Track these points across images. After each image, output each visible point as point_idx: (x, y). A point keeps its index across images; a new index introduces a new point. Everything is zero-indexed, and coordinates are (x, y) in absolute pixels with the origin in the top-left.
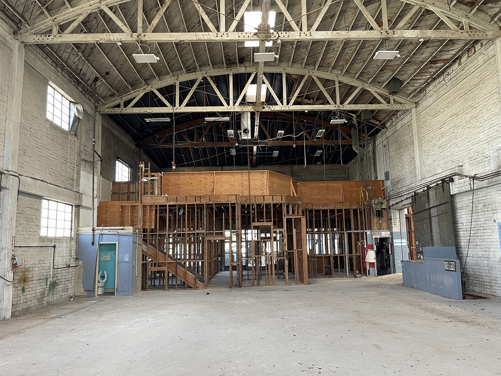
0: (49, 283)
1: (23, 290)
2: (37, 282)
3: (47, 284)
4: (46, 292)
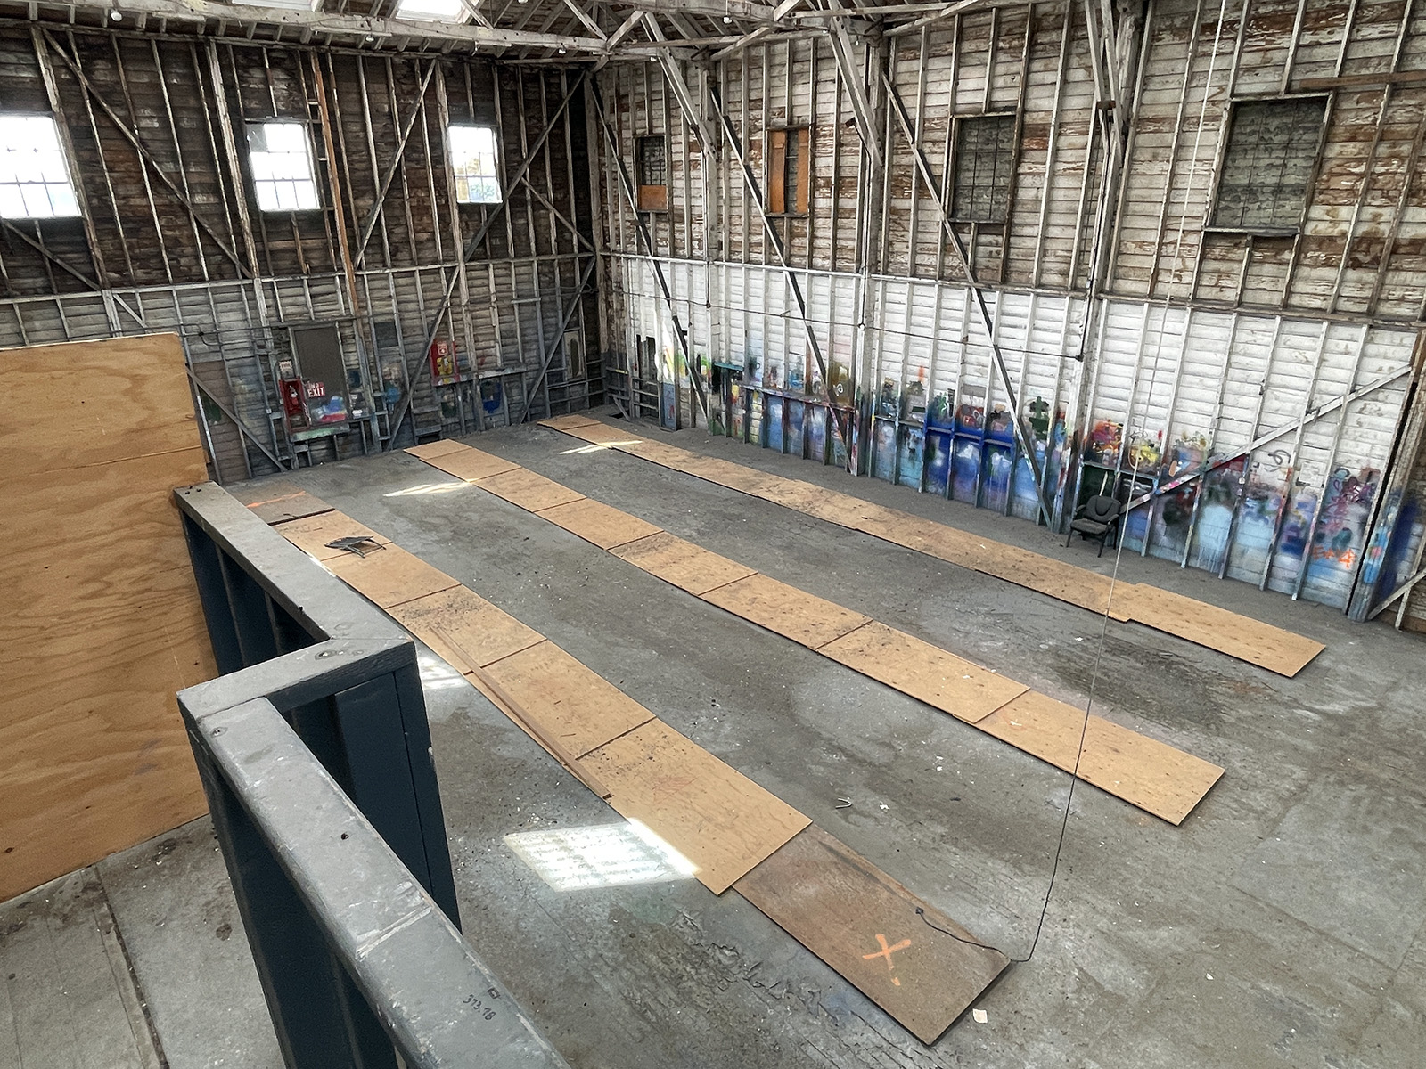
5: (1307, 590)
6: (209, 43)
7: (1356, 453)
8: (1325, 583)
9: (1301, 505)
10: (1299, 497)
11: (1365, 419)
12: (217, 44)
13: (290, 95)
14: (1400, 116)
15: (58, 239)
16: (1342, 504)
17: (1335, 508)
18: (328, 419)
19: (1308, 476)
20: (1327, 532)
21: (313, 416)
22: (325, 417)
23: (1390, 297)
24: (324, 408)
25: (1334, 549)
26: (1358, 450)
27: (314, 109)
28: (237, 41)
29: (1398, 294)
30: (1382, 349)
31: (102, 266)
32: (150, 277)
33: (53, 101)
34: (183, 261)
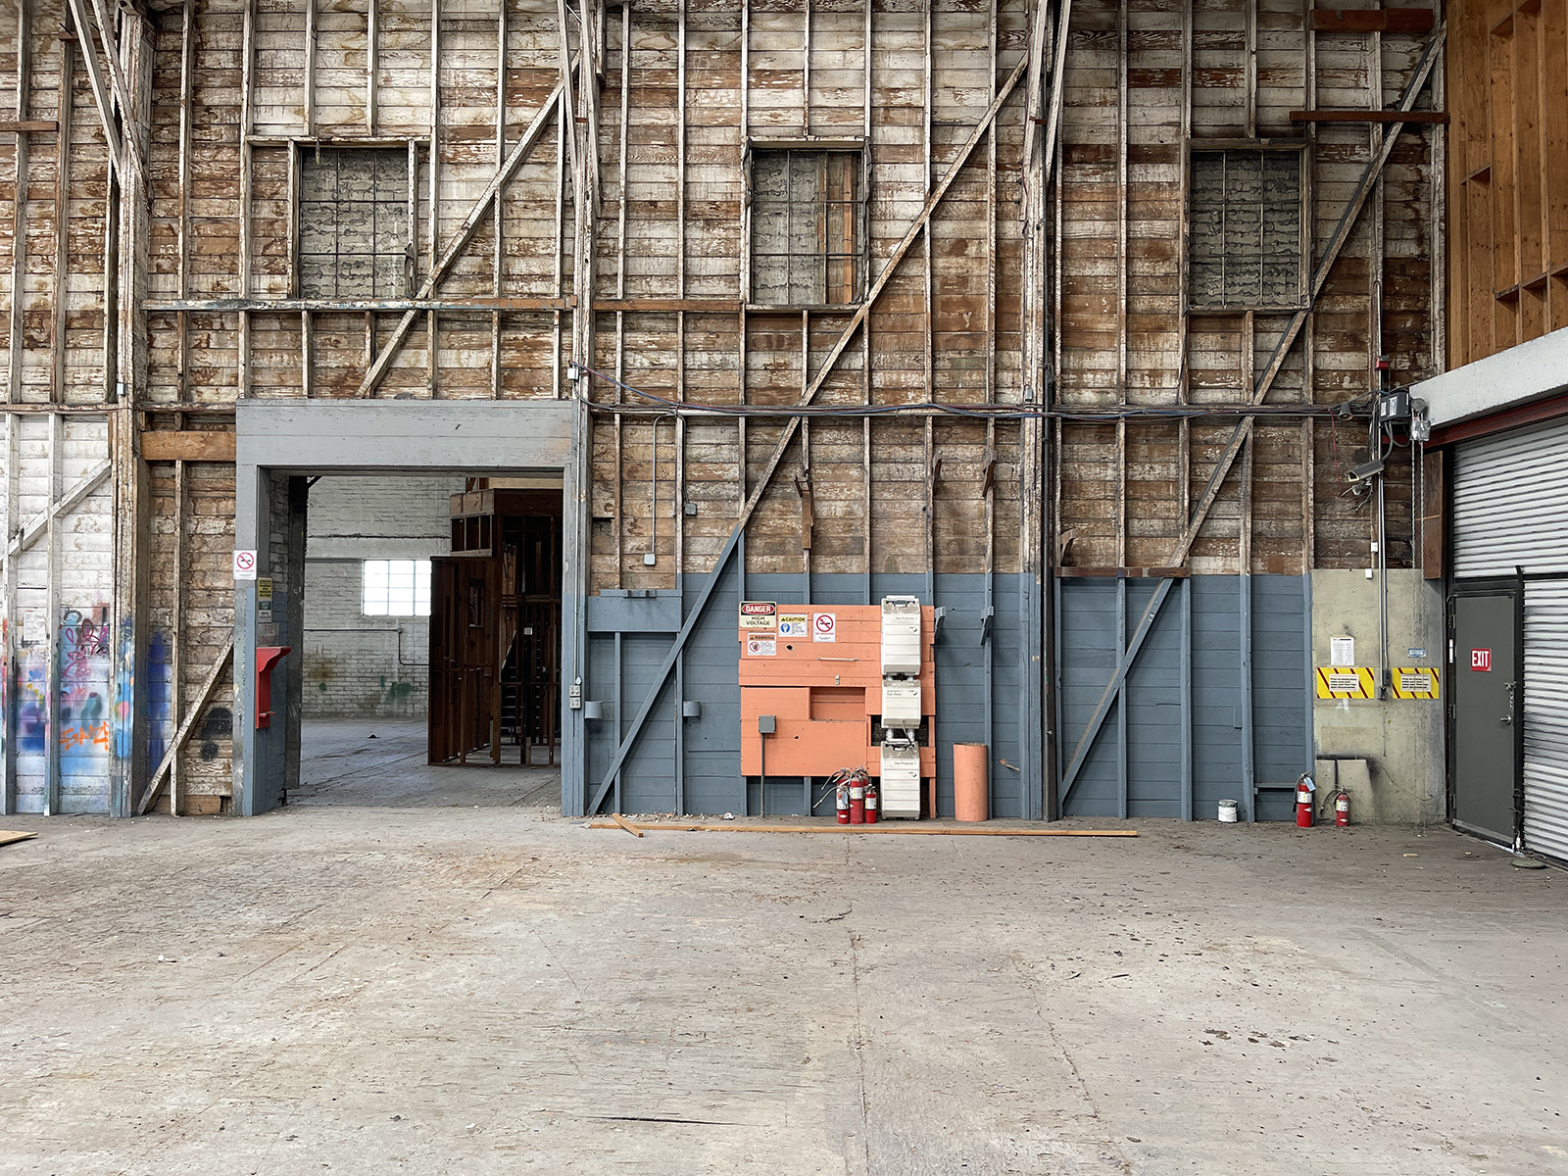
0: (388, 684)
1: (323, 687)
2: (355, 680)
3: (383, 686)
4: (383, 697)
5: (68, 799)
7: (82, 587)
8: (85, 782)
9: (36, 674)
10: (28, 664)
11: (83, 538)
14: (42, 173)
16: (81, 661)
17: (74, 668)
19: (34, 630)
20: (72, 705)
23: (77, 381)
25: (85, 727)
26: (84, 582)
29: (83, 376)
30: (82, 445)
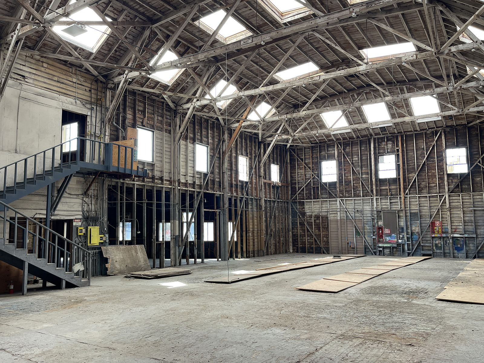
6: (371, 138)
12: (374, 138)
13: (392, 147)
15: (332, 187)
18: (390, 241)
21: (385, 239)
22: (389, 240)
24: (389, 237)
27: (398, 150)
28: (378, 136)
31: (338, 192)
32: (349, 196)
33: (336, 157)
34: (357, 192)
